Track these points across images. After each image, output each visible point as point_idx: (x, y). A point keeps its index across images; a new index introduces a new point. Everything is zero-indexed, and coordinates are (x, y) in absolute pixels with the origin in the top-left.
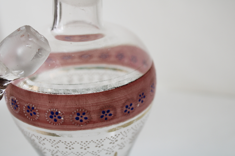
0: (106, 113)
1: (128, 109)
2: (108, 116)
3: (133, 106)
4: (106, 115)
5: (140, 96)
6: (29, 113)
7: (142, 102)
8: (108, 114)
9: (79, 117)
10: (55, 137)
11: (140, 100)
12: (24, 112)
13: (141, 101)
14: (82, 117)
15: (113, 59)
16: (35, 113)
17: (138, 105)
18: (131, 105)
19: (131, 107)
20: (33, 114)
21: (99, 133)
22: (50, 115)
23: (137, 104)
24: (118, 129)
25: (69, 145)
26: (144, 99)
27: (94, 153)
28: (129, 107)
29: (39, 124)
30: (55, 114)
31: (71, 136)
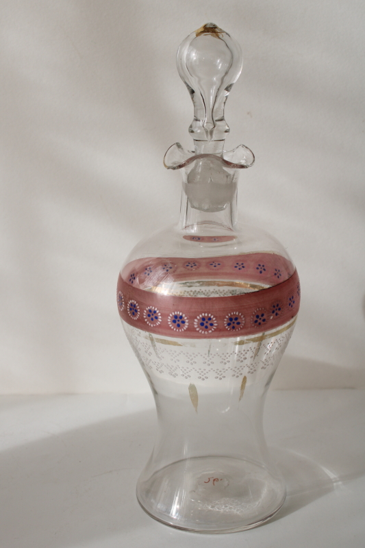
0: (234, 321)
1: (258, 320)
2: (235, 325)
3: (265, 317)
4: (234, 323)
5: (274, 307)
6: (150, 318)
7: (277, 314)
8: (236, 322)
9: (205, 322)
10: (176, 347)
11: (273, 312)
12: (145, 317)
13: (275, 314)
14: (207, 322)
15: (251, 270)
16: (156, 318)
17: (272, 318)
18: (262, 315)
19: (262, 318)
20: (154, 319)
21: (226, 344)
22: (174, 319)
23: (271, 315)
24: (246, 343)
25: (191, 358)
26: (279, 312)
27: (218, 371)
28: (260, 317)
29: (160, 330)
30: (178, 319)
31: (194, 346)
